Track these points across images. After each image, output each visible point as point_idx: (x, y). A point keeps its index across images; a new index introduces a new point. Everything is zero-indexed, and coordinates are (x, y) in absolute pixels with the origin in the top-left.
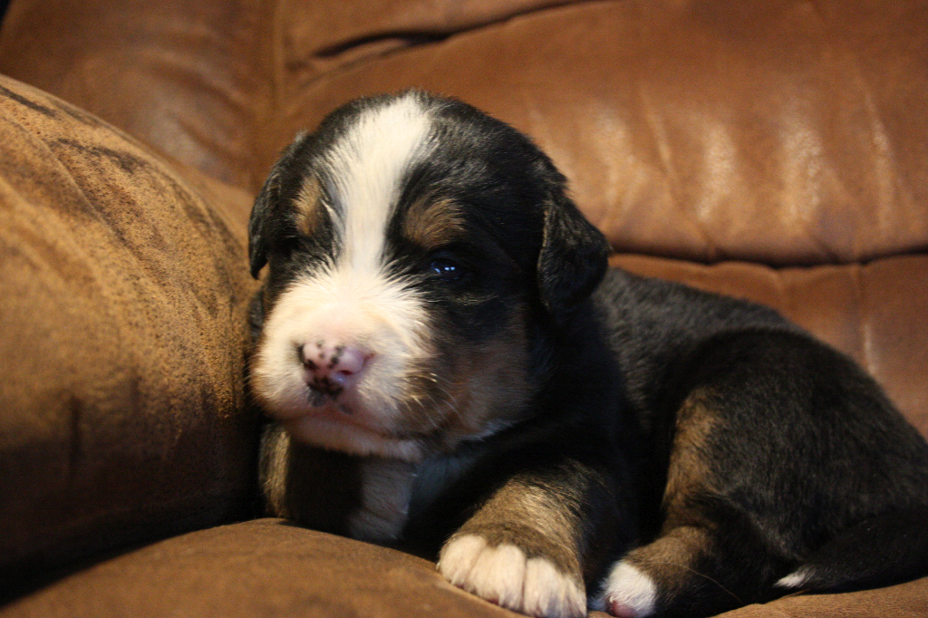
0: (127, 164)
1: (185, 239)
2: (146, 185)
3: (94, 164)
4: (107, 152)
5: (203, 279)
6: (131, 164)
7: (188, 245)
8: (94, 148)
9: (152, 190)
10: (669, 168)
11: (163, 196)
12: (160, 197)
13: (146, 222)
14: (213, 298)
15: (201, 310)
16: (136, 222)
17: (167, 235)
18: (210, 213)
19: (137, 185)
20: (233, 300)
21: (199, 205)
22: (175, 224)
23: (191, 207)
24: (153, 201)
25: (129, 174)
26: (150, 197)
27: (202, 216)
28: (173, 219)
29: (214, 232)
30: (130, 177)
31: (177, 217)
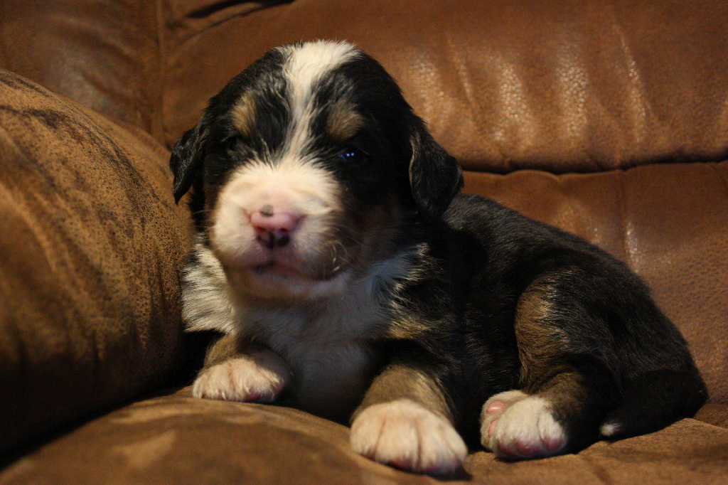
0: (52, 119)
1: (103, 177)
2: (68, 137)
3: (27, 124)
4: (35, 113)
5: (120, 207)
6: (55, 120)
7: (105, 182)
8: (24, 111)
9: (73, 140)
10: (471, 100)
11: (82, 144)
12: (80, 145)
13: (69, 168)
14: (130, 221)
15: (120, 234)
16: (63, 169)
17: (88, 176)
18: (117, 153)
19: (61, 139)
20: (143, 222)
21: (109, 148)
22: (93, 165)
23: (103, 150)
24: (75, 149)
25: (54, 129)
26: (72, 147)
27: (112, 156)
28: (92, 162)
29: (122, 169)
30: (55, 132)
31: (94, 160)
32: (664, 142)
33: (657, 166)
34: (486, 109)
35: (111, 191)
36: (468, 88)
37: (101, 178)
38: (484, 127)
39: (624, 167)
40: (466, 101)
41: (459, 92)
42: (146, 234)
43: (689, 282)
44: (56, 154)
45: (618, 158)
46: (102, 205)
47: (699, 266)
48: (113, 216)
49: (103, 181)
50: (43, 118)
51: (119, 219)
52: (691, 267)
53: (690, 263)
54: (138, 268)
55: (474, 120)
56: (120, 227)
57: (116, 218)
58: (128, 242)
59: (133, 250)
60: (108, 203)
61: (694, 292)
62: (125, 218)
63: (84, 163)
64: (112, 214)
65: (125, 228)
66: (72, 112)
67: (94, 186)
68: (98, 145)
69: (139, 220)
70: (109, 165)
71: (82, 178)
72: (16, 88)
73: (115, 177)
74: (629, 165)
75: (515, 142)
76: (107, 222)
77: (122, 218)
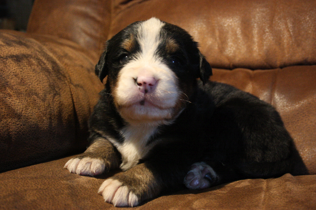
0: (18, 59)
4: (12, 57)
5: (42, 90)
6: (22, 58)
7: (38, 81)
8: (7, 57)
9: (27, 66)
10: (218, 39)
11: (31, 67)
12: (30, 67)
13: (19, 78)
14: (45, 96)
15: (38, 101)
16: (15, 78)
17: (28, 80)
18: (53, 68)
19: (20, 66)
20: (55, 95)
21: (48, 66)
22: (34, 75)
23: (43, 68)
24: (26, 70)
25: (18, 62)
26: (24, 69)
27: (48, 70)
28: (33, 73)
29: (52, 74)
30: (18, 63)
31: (35, 73)
32: (299, 56)
33: (295, 67)
34: (223, 42)
35: (39, 84)
36: (217, 33)
37: (36, 80)
38: (222, 50)
39: (281, 67)
40: (216, 40)
42: (54, 100)
43: (296, 120)
44: (13, 72)
45: (278, 63)
46: (32, 90)
47: (302, 113)
48: (36, 94)
49: (37, 80)
50: (15, 58)
51: (40, 95)
52: (298, 113)
53: (297, 112)
54: (45, 113)
55: (218, 47)
56: (39, 98)
57: (38, 95)
58: (42, 103)
59: (44, 106)
60: (36, 89)
61: (299, 124)
62: (43, 95)
63: (28, 75)
64: (36, 93)
65: (42, 98)
66: (38, 53)
67: (30, 83)
68: (42, 66)
69: (52, 94)
70: (44, 74)
71: (24, 81)
72: (12, 46)
73: (45, 78)
74: (283, 66)
75: (235, 56)
76: (33, 96)
77: (41, 94)
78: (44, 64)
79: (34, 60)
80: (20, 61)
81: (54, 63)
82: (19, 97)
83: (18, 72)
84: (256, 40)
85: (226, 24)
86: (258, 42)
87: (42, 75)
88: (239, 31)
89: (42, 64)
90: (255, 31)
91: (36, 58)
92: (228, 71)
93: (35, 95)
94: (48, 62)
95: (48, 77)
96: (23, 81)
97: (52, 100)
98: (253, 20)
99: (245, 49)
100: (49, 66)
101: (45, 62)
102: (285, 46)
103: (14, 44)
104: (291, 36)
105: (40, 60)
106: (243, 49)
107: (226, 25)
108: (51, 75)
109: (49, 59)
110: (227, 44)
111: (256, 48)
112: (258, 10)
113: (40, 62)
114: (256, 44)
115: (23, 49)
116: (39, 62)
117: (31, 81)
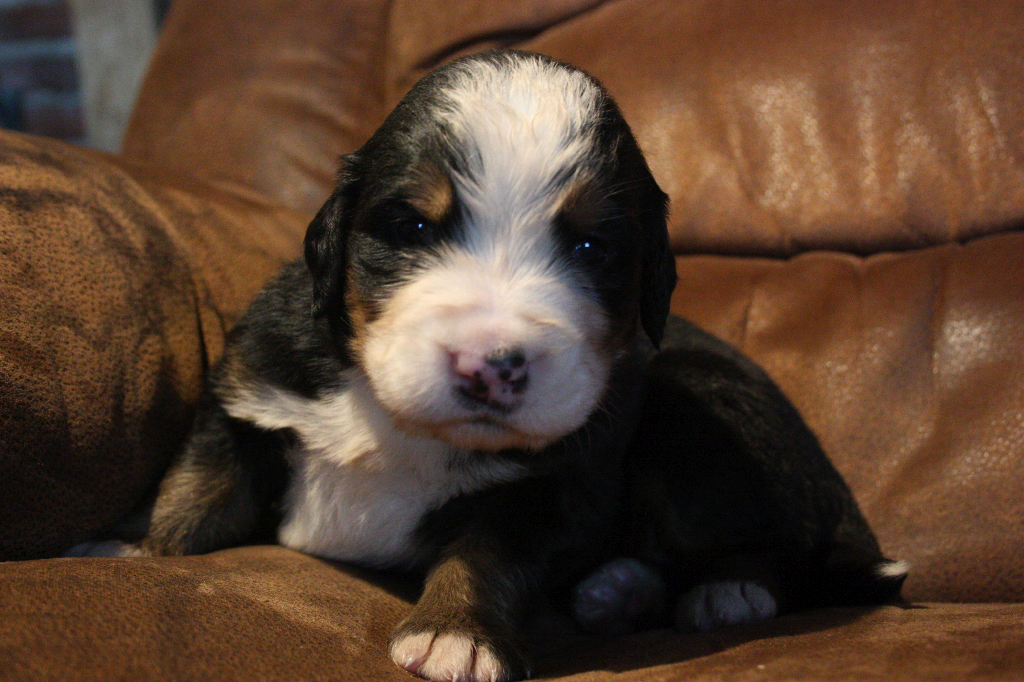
1: (83, 274)
6: (39, 201)
7: (85, 280)
10: (738, 153)
13: (15, 260)
14: (109, 331)
17: (50, 271)
18: (150, 246)
19: (26, 223)
20: (146, 332)
21: (132, 238)
22: (73, 259)
23: (115, 240)
24: (46, 237)
25: (22, 212)
26: (42, 234)
27: (129, 249)
28: (72, 254)
29: (142, 265)
30: (20, 215)
31: (79, 252)
33: (1013, 236)
34: (755, 165)
36: (735, 138)
38: (752, 189)
39: (963, 239)
40: (730, 156)
41: (720, 143)
42: (142, 347)
45: (952, 226)
46: (60, 307)
48: (75, 324)
49: (82, 278)
50: (13, 199)
51: (87, 327)
55: (739, 181)
56: (84, 337)
57: (81, 325)
58: (92, 355)
59: (97, 366)
60: (74, 306)
62: (102, 327)
63: (53, 255)
64: (74, 319)
65: (94, 338)
66: (100, 194)
67: (55, 284)
68: (108, 233)
69: (135, 329)
70: (112, 259)
71: (34, 273)
72: (8, 164)
73: (114, 274)
74: (968, 236)
75: (798, 210)
76: (60, 328)
77: (94, 326)
78: (119, 228)
79: (84, 212)
80: (28, 209)
81: (154, 231)
82: (8, 322)
83: (15, 241)
84: (869, 151)
85: (763, 103)
86: (879, 157)
87: (103, 263)
88: (810, 125)
89: (112, 229)
90: (866, 122)
91: (92, 208)
92: (778, 264)
93: (69, 326)
94: (133, 226)
95: (128, 269)
96: (31, 274)
97: (132, 348)
98: (857, 84)
99: (834, 185)
100: (137, 239)
101: (125, 222)
102: (975, 166)
103: (18, 159)
104: (991, 131)
105: (107, 214)
106: (827, 185)
107: (765, 108)
108: (137, 267)
109: (139, 216)
110: (771, 170)
111: (869, 178)
112: (872, 50)
113: (102, 219)
114: (873, 165)
115: (50, 176)
116: (99, 221)
117: (61, 278)
